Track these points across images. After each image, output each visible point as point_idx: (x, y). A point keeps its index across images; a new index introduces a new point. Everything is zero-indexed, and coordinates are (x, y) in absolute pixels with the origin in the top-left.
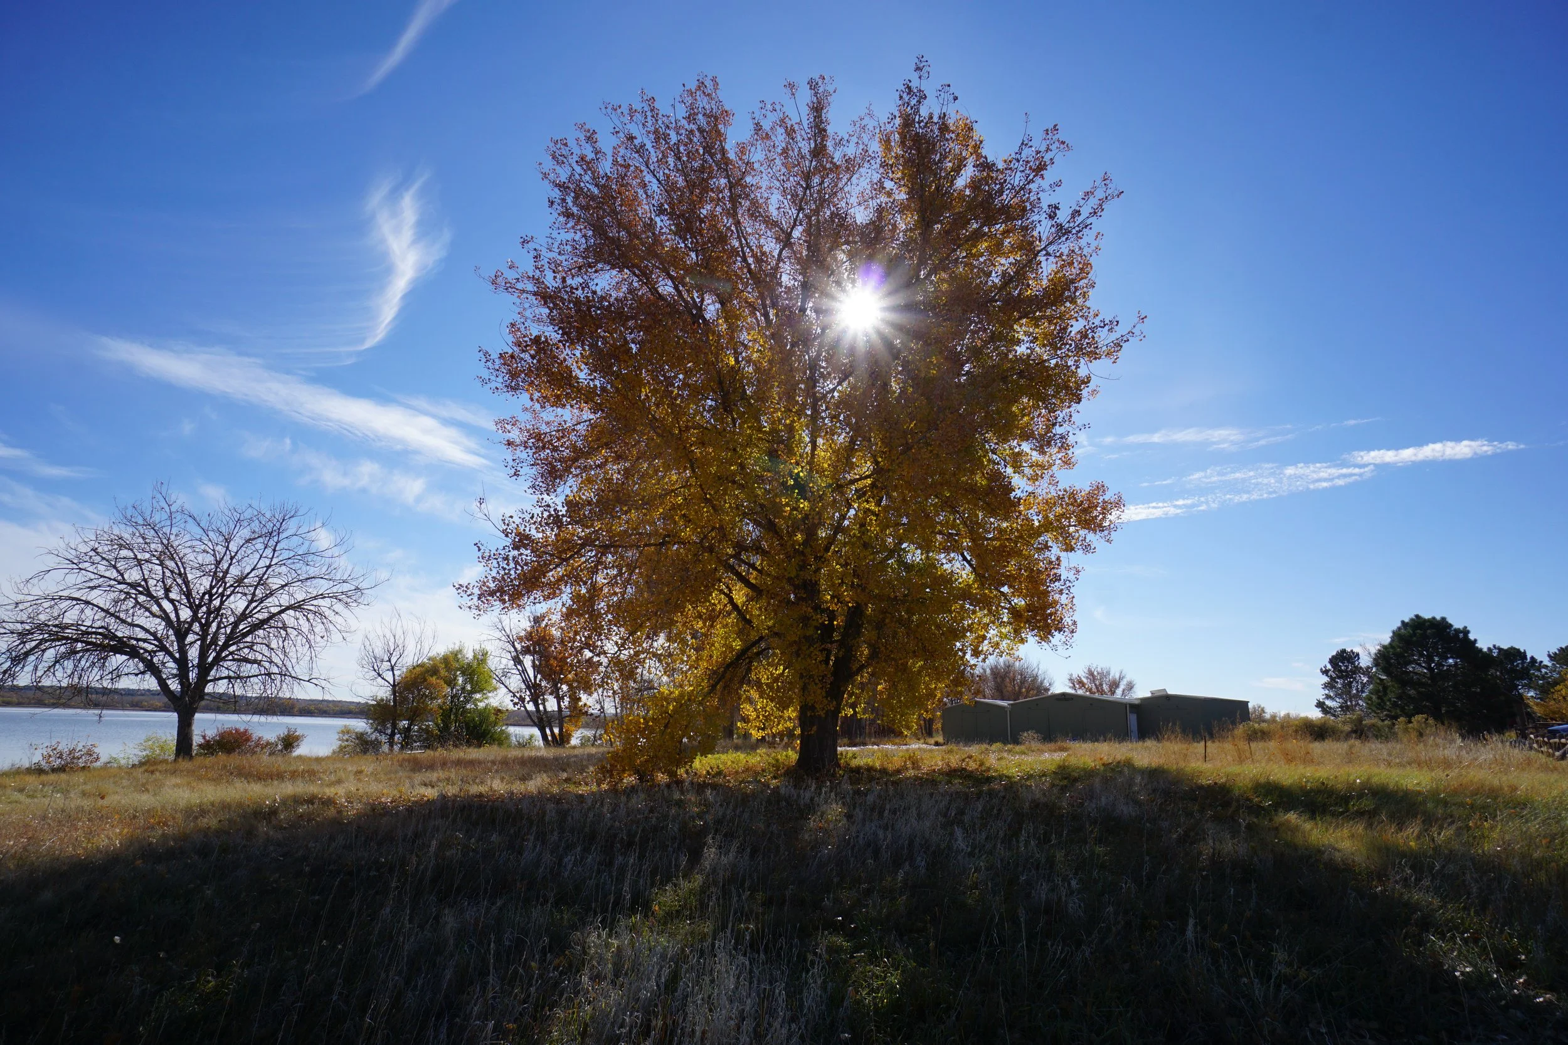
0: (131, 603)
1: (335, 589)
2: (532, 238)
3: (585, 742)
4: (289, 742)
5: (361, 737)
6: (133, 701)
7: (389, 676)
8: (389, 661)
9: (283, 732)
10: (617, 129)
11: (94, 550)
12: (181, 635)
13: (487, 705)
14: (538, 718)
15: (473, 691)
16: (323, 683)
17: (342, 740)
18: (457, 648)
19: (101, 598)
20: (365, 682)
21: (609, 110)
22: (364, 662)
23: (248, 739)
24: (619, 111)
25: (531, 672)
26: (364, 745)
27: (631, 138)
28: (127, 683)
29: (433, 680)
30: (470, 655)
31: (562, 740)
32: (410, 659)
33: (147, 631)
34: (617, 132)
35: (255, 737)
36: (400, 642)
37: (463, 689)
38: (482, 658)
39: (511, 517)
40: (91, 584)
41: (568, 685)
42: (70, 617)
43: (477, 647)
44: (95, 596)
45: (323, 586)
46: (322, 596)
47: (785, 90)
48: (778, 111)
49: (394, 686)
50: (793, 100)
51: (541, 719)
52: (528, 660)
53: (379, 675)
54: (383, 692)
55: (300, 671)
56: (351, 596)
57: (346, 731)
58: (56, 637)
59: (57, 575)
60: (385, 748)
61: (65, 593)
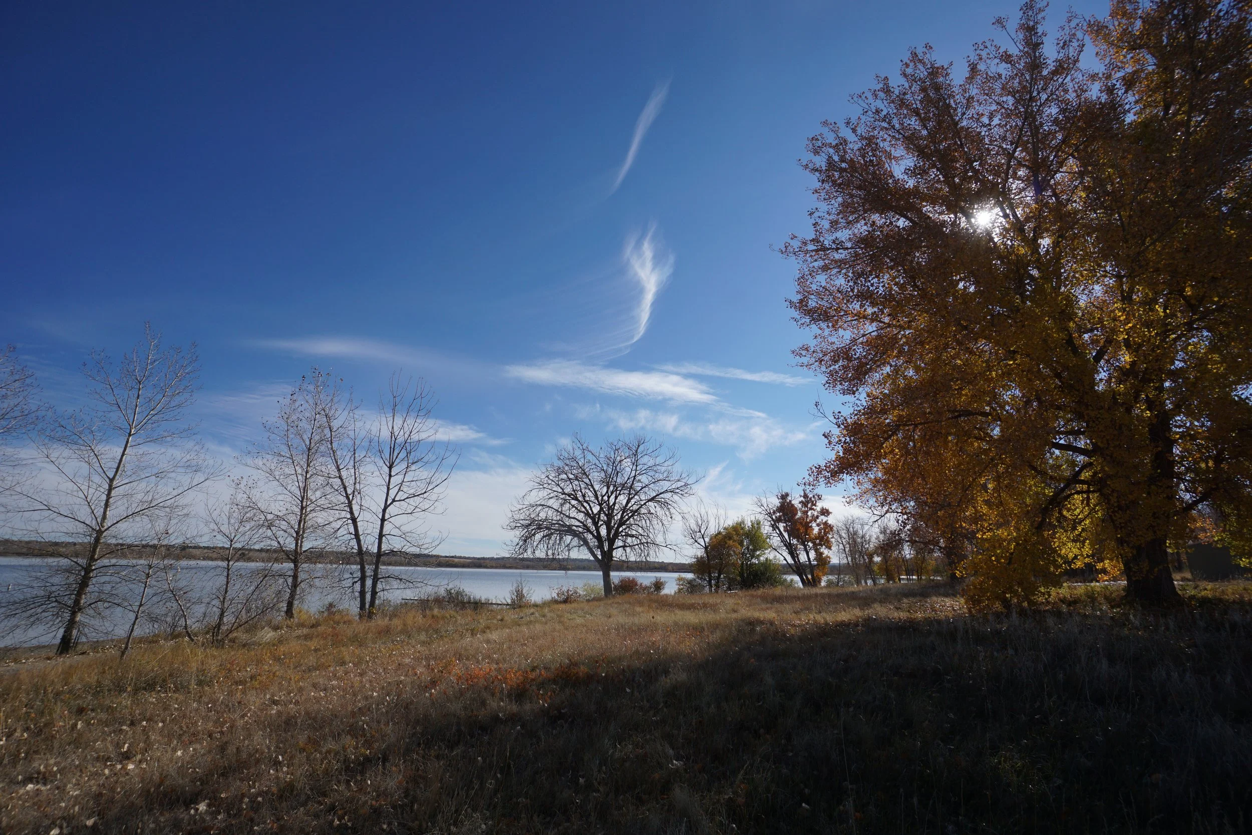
0: (568, 505)
1: (673, 487)
2: (817, 209)
3: (830, 584)
4: (658, 586)
5: (690, 582)
6: (580, 565)
7: (701, 541)
8: (700, 532)
9: (654, 580)
10: (865, 110)
11: (547, 477)
12: (595, 523)
13: (767, 559)
14: (796, 568)
15: (755, 550)
16: (675, 548)
17: (679, 585)
18: (740, 520)
19: (556, 505)
20: (688, 546)
21: (855, 99)
22: (686, 533)
23: (636, 584)
24: (863, 97)
25: (786, 535)
26: (692, 587)
27: (878, 111)
28: (575, 554)
29: (731, 542)
30: (750, 524)
31: (815, 582)
32: (712, 530)
33: (579, 521)
34: (866, 112)
35: (639, 583)
36: (705, 518)
37: (748, 548)
38: (757, 525)
39: (839, 412)
40: (550, 496)
41: (812, 543)
42: (543, 515)
43: (753, 519)
44: (551, 502)
45: (666, 485)
46: (666, 491)
47: (995, 26)
48: (989, 46)
49: (706, 548)
50: (1004, 31)
51: (798, 568)
52: (781, 526)
53: (696, 541)
54: (700, 553)
55: (659, 539)
56: (683, 490)
57: (680, 579)
58: (539, 527)
59: (534, 493)
60: (707, 589)
61: (538, 503)
